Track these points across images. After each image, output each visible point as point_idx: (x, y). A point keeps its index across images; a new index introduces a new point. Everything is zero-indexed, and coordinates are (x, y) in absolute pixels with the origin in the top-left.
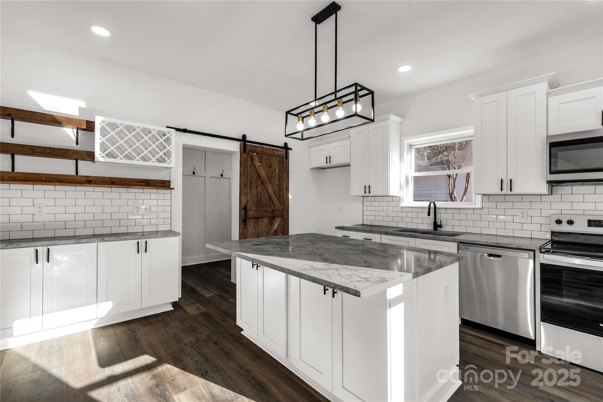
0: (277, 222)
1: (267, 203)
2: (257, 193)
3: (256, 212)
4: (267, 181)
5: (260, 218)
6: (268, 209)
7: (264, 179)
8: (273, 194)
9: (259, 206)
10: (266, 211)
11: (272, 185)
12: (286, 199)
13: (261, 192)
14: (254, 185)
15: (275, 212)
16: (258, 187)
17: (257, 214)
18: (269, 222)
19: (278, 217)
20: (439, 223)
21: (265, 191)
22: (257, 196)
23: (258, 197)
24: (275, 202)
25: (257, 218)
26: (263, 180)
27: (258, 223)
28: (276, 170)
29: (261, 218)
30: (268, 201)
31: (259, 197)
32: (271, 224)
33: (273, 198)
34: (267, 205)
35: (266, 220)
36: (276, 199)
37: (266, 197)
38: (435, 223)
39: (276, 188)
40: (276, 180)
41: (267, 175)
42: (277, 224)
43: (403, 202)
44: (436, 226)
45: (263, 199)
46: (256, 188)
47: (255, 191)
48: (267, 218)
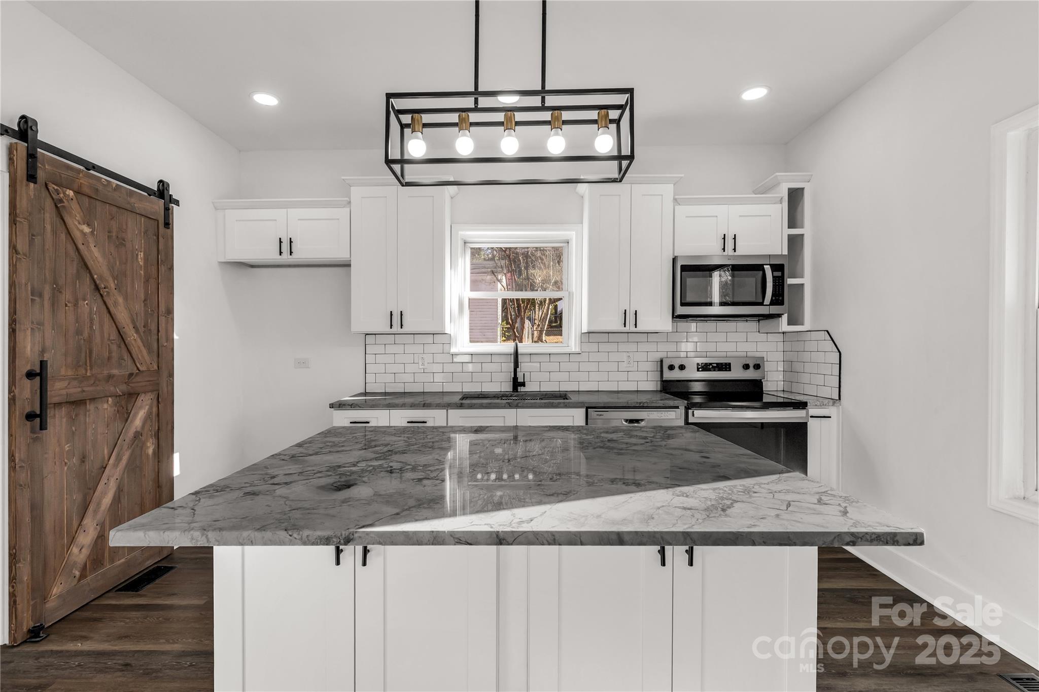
0: (141, 408)
1: (110, 352)
2: (77, 321)
3: (75, 383)
4: (113, 286)
5: (88, 401)
6: (115, 372)
7: (101, 277)
8: (131, 326)
9: (86, 365)
10: (110, 377)
11: (126, 298)
12: (167, 342)
13: (92, 321)
14: (67, 295)
15: (134, 381)
16: (81, 302)
17: (79, 389)
18: (118, 411)
19: (145, 393)
20: (520, 380)
21: (106, 318)
22: (79, 332)
23: (82, 335)
24: (134, 351)
25: (78, 403)
26: (98, 282)
27: (82, 417)
28: (137, 255)
29: (93, 400)
30: (114, 347)
31: (86, 335)
32: (125, 415)
33: (130, 337)
34: (109, 358)
35: (107, 407)
36: (139, 340)
37: (106, 335)
38: (515, 379)
39: (138, 307)
40: (139, 286)
41: (111, 268)
42: (142, 414)
43: (456, 346)
44: (517, 384)
45: (97, 339)
46: (76, 305)
47: (71, 318)
48: (110, 399)
